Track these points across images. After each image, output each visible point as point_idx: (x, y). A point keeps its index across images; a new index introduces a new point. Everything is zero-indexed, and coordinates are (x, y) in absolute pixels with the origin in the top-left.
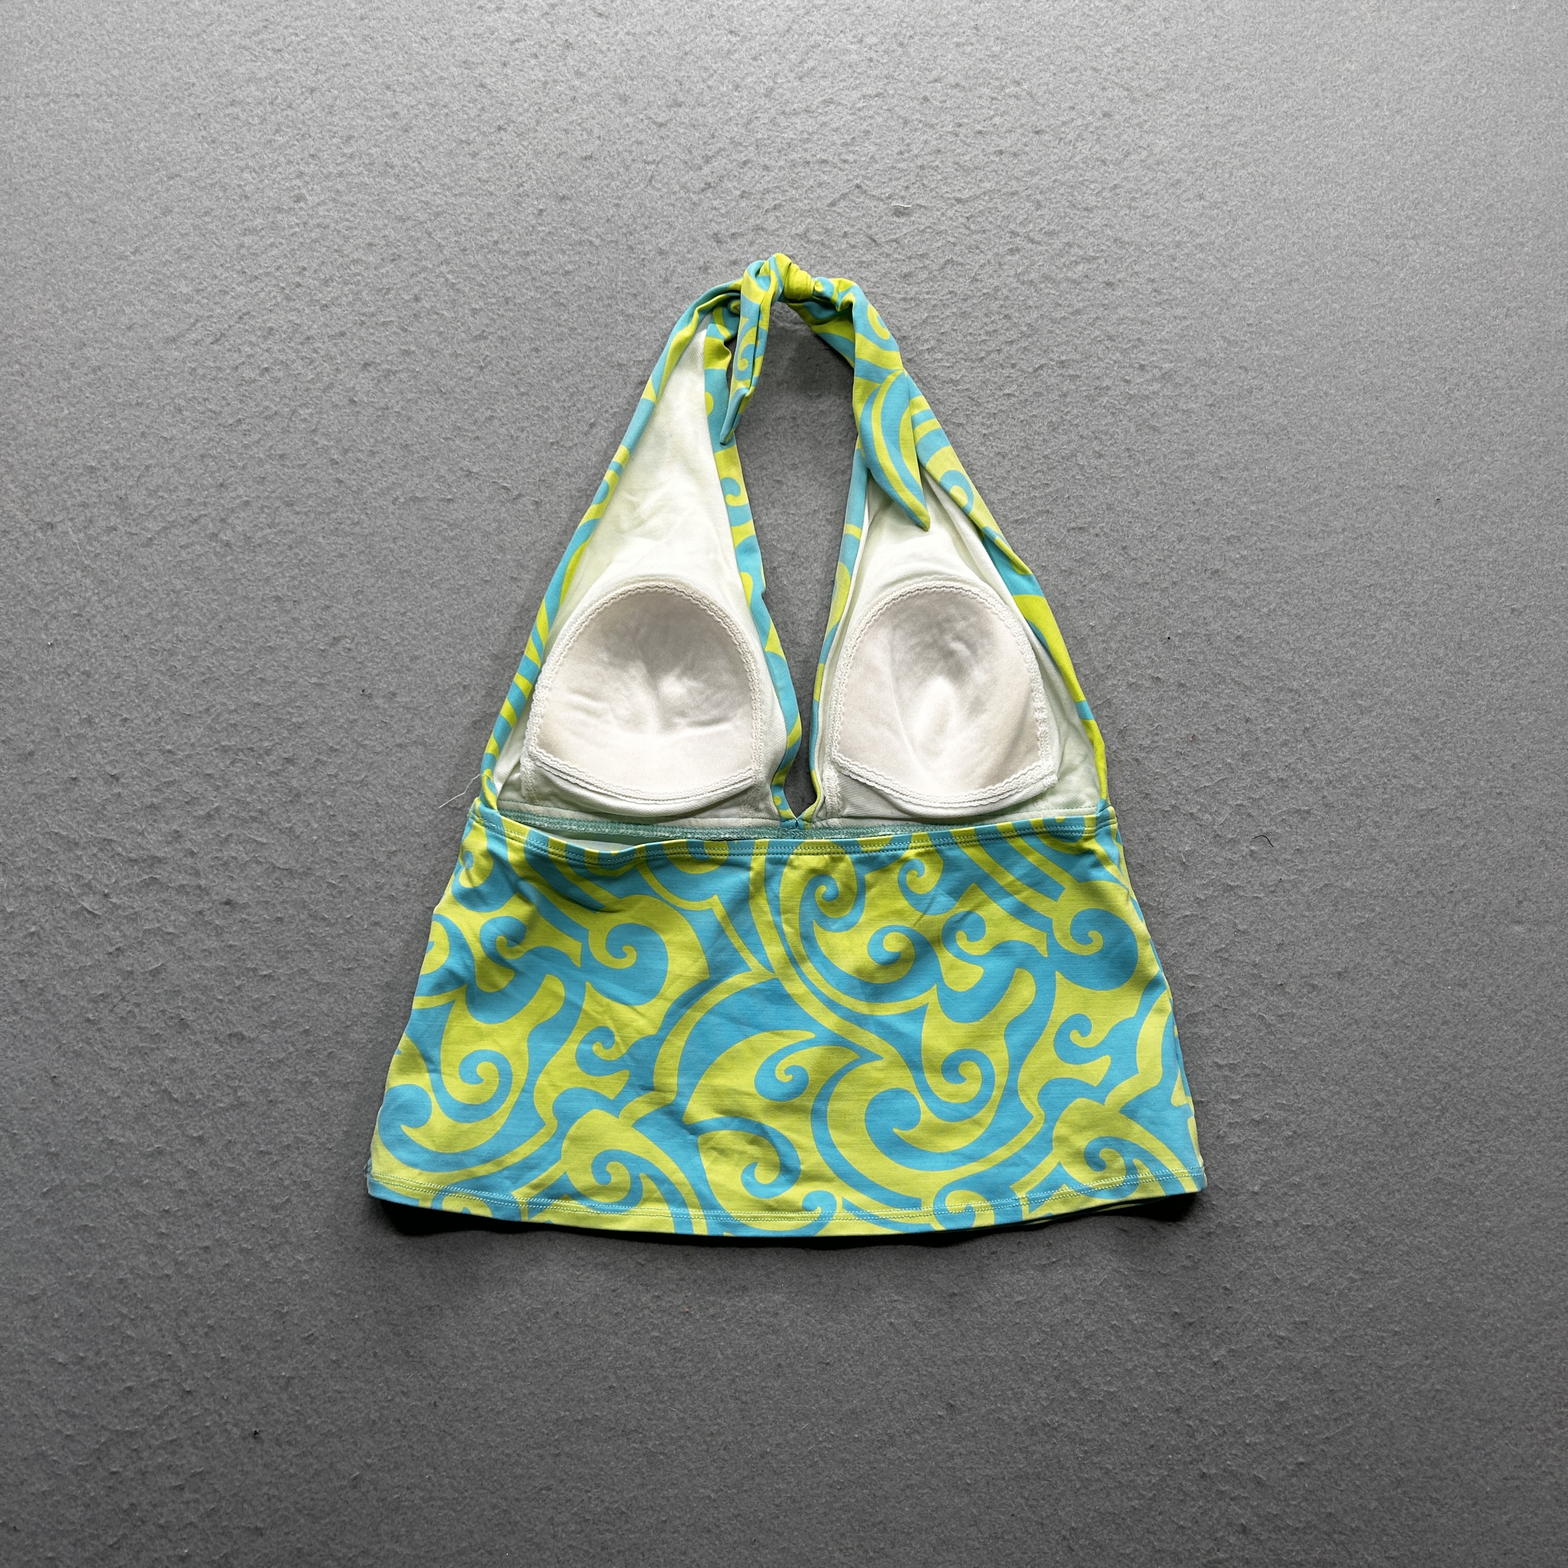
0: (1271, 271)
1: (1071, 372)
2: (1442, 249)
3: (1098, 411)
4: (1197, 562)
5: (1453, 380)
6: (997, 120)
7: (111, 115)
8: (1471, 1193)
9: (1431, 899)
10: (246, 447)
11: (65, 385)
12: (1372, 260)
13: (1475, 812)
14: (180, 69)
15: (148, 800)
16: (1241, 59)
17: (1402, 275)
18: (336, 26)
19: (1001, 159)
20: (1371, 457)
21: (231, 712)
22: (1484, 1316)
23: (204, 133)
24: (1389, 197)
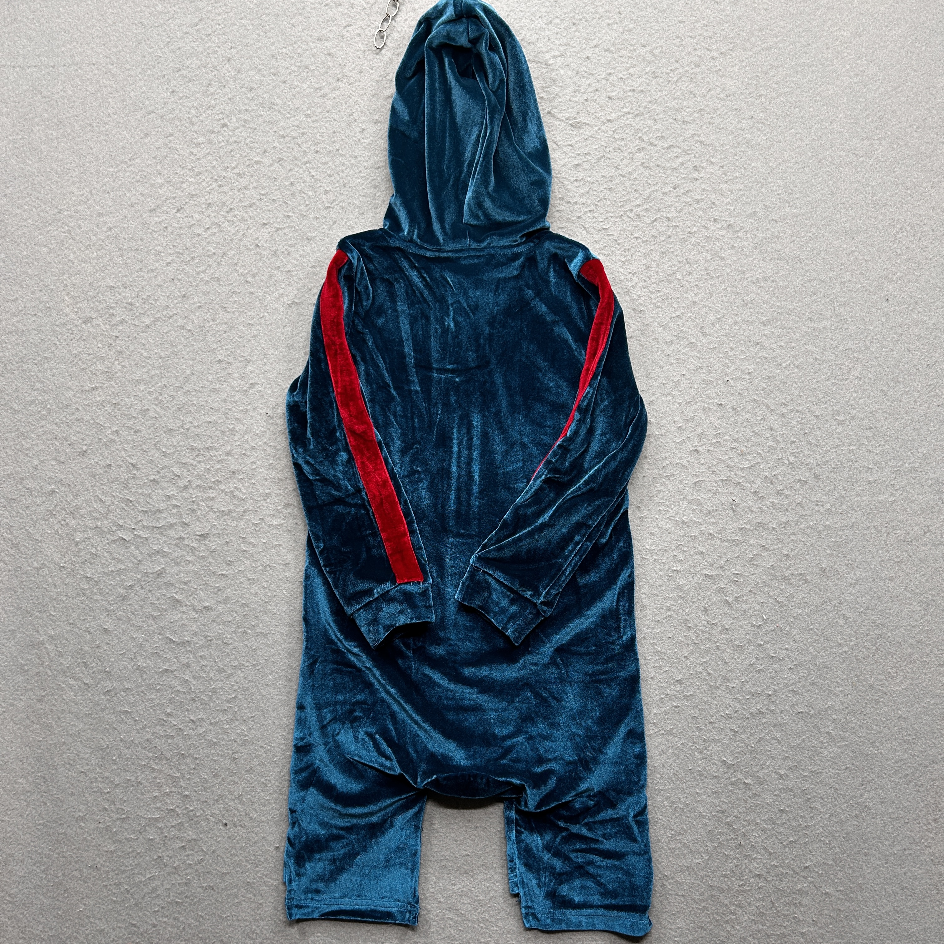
0: (793, 161)
1: (674, 224)
2: (895, 146)
3: (690, 247)
4: (745, 337)
5: (899, 226)
6: (632, 71)
7: (113, 76)
8: (891, 695)
9: (874, 531)
10: (198, 273)
11: (94, 238)
12: (854, 154)
13: (901, 482)
14: (152, 48)
15: (152, 478)
16: (778, 29)
17: (870, 163)
18: (241, 19)
19: (634, 95)
20: (848, 273)
21: (195, 427)
22: (895, 762)
23: (167, 86)
24: (864, 115)
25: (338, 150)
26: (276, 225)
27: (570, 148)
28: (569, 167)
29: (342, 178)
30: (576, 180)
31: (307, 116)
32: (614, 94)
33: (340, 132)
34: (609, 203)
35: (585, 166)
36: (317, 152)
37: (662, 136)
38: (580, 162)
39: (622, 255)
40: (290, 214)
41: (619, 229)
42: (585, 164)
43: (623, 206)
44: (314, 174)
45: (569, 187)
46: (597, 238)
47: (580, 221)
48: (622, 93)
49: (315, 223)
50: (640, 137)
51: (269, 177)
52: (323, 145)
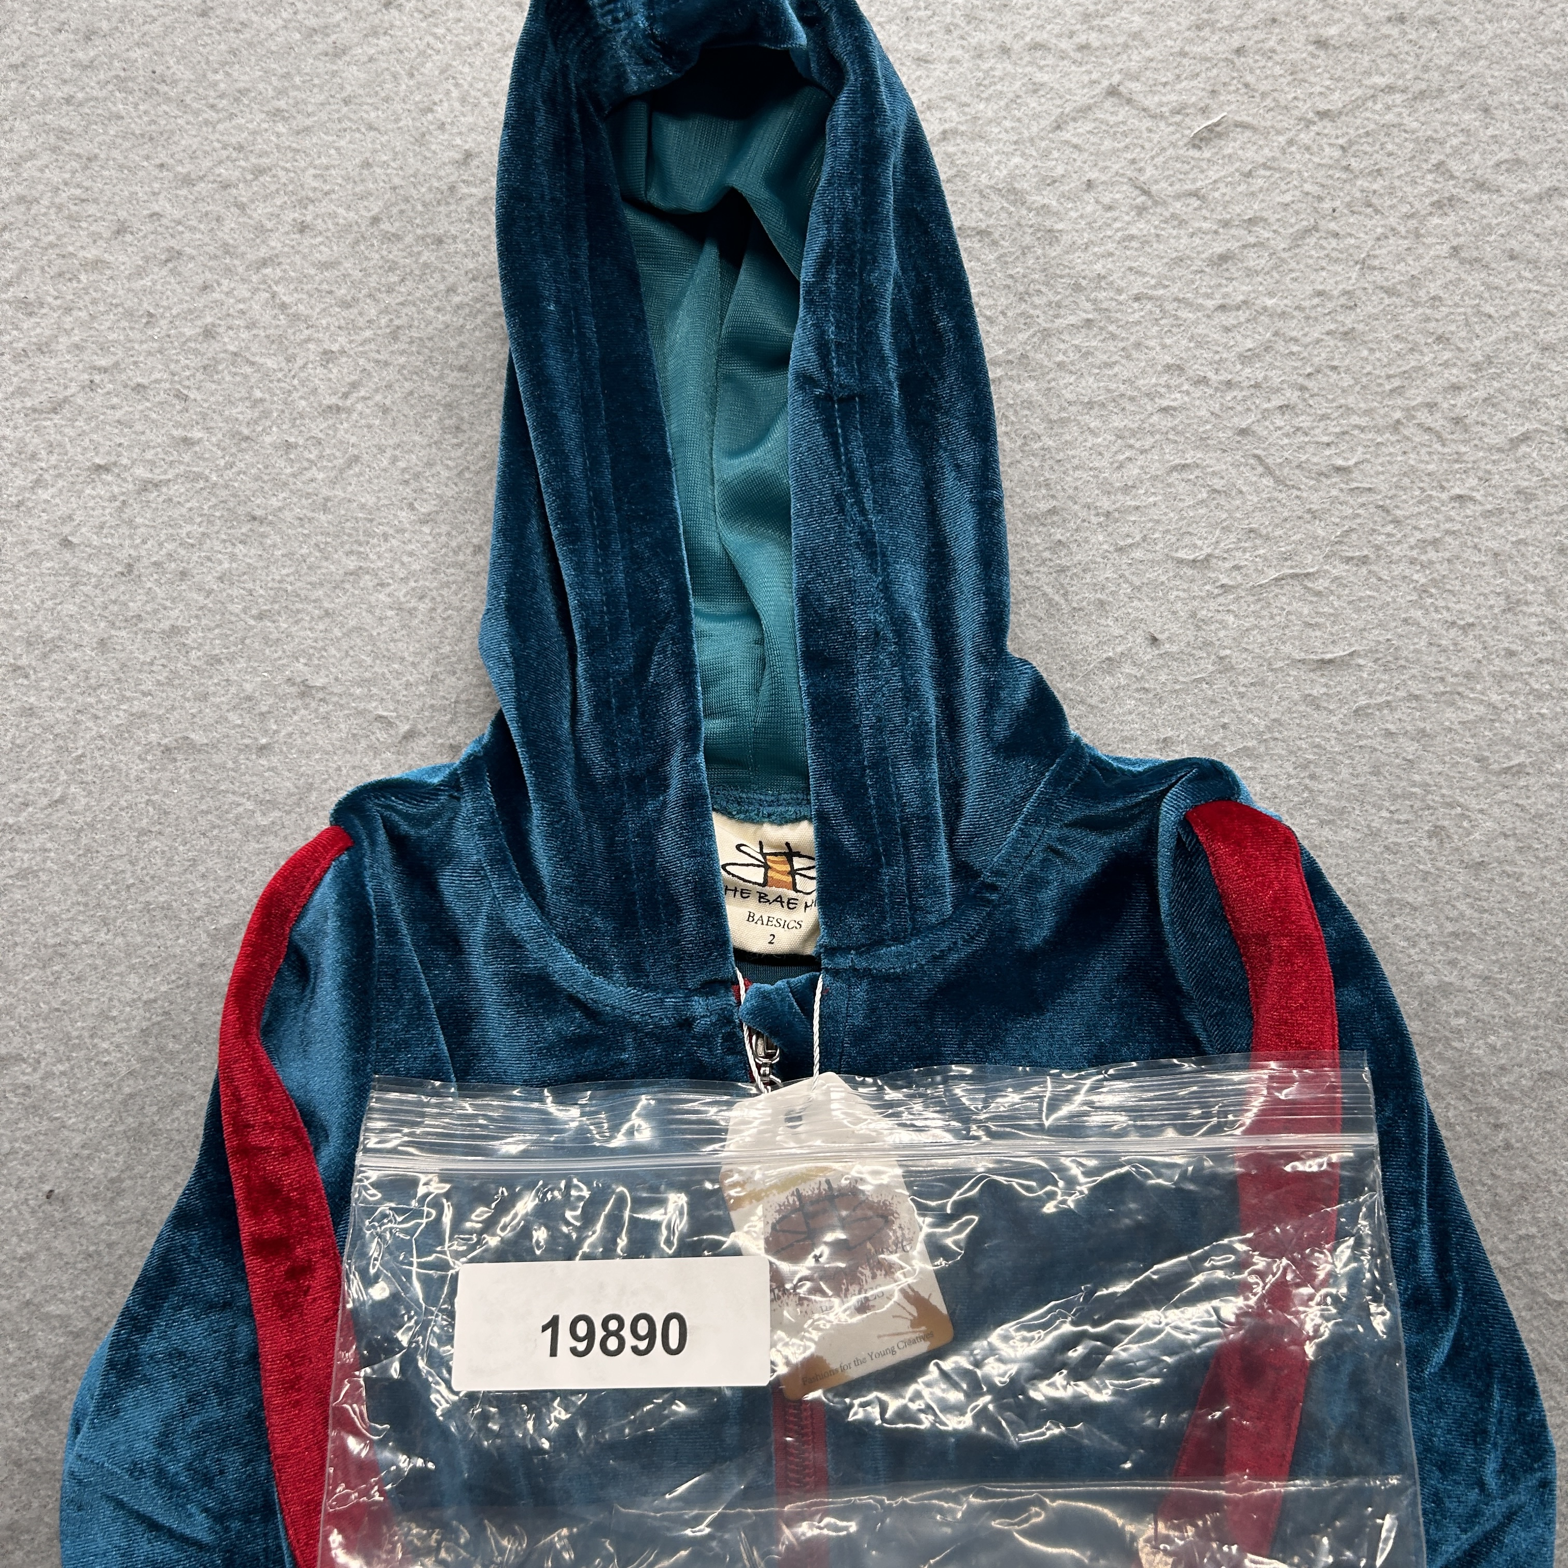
25: (375, 220)
26: (141, 472)
27: (1196, 203)
28: (1198, 264)
29: (385, 311)
30: (1222, 308)
31: (277, 114)
32: (1333, 31)
33: (386, 164)
34: (1347, 381)
35: (1253, 259)
36: (303, 228)
37: (1518, 162)
38: (1234, 245)
39: (1413, 562)
40: (197, 434)
41: (1395, 469)
42: (1251, 254)
43: (1398, 391)
44: (287, 299)
45: (1201, 329)
46: (1315, 500)
47: (1248, 444)
48: (1361, 27)
49: (281, 463)
50: (1439, 166)
51: (129, 314)
52: (325, 207)
